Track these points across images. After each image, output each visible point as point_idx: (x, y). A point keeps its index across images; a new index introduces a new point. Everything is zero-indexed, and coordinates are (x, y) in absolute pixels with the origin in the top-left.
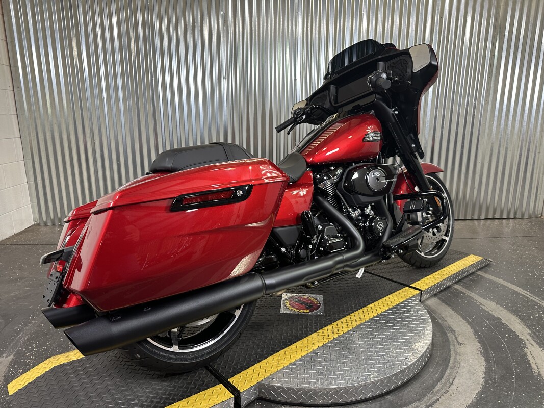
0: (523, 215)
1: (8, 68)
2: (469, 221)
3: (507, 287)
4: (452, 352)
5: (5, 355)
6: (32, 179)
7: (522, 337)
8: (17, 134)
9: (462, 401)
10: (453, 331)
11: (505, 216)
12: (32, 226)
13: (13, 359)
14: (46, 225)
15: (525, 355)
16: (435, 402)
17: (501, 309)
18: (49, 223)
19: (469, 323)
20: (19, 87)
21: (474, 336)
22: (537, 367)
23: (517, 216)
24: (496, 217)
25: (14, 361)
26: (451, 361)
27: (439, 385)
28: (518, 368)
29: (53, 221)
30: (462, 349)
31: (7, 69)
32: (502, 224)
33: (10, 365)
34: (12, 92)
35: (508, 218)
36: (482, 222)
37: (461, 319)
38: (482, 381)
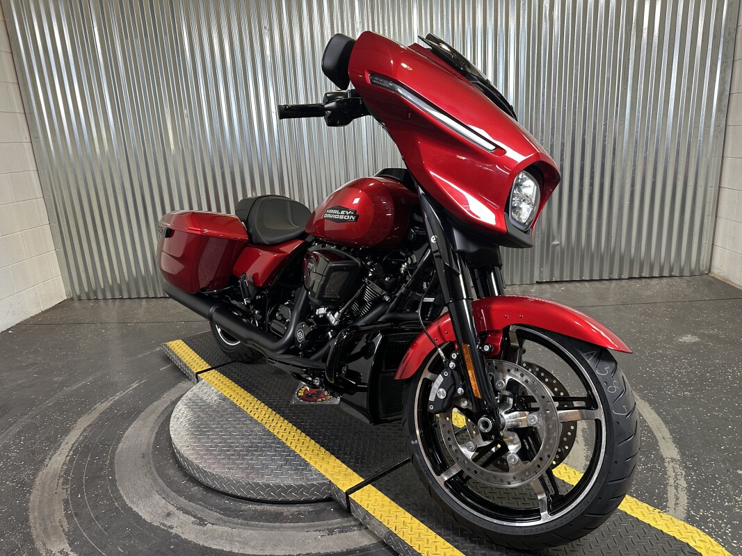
0: (682, 271)
1: (23, 115)
2: (606, 282)
6: (60, 246)
8: (39, 193)
11: (656, 274)
12: (65, 300)
14: (80, 299)
18: (84, 297)
20: (38, 137)
23: (673, 274)
24: (644, 275)
29: (87, 294)
31: (21, 119)
32: (648, 285)
34: (30, 144)
35: (661, 277)
36: (624, 283)
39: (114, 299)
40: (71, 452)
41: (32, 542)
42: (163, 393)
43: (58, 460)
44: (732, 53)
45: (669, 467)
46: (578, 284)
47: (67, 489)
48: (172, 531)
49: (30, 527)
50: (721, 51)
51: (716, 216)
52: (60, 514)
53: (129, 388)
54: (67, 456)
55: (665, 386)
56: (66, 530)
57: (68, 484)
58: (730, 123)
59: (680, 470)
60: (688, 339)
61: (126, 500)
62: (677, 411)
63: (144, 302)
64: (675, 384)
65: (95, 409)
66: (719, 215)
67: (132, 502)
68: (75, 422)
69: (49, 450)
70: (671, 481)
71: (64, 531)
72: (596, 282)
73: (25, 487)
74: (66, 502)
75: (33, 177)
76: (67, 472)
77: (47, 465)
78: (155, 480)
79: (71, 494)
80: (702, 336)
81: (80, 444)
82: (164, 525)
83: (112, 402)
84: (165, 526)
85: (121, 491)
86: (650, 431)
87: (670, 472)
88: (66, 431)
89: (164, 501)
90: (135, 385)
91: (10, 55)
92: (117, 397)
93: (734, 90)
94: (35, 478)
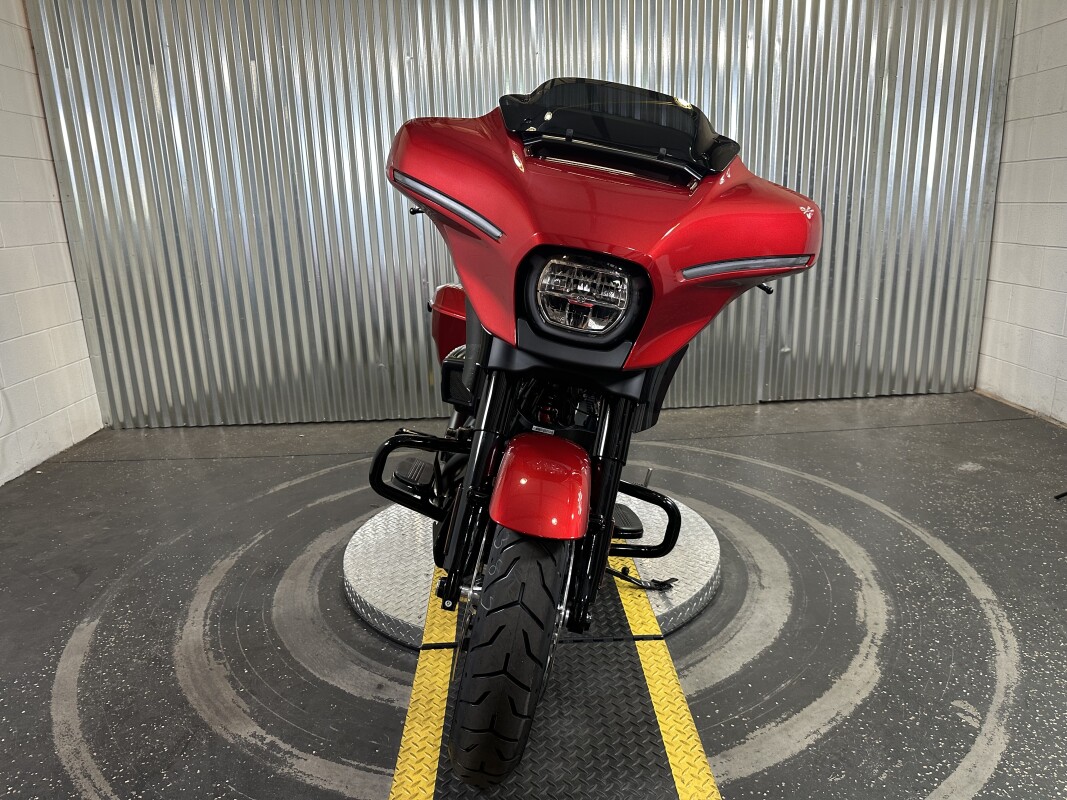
0: (941, 387)
1: (51, 164)
2: (848, 401)
3: (867, 505)
4: (747, 599)
5: (86, 620)
6: (97, 350)
7: (860, 576)
8: (69, 278)
9: (738, 659)
10: (757, 570)
11: (910, 391)
12: (100, 431)
13: (99, 625)
14: (124, 428)
15: (855, 599)
16: (701, 660)
17: (846, 537)
18: (130, 425)
19: (787, 559)
20: (70, 195)
21: (788, 577)
22: (865, 613)
23: (931, 391)
24: (895, 392)
25: (101, 628)
26: (741, 610)
27: (714, 640)
28: (835, 616)
29: (135, 421)
30: (763, 594)
31: (48, 167)
32: (903, 404)
33: (96, 631)
34: (58, 205)
35: (917, 394)
36: (871, 401)
37: (778, 554)
38: (777, 634)
39: (174, 427)
40: (208, 622)
41: (206, 726)
42: (305, 544)
43: (194, 630)
44: (1003, 112)
45: (987, 609)
46: (814, 404)
47: (224, 664)
48: (393, 704)
49: (194, 710)
50: (990, 109)
51: (983, 317)
52: (229, 693)
53: (253, 540)
54: (205, 626)
55: (957, 521)
56: (248, 711)
57: (222, 659)
58: (1001, 198)
59: (999, 612)
60: (969, 467)
61: (314, 674)
62: (980, 548)
63: (221, 431)
64: (968, 519)
65: (216, 567)
66: (988, 315)
67: (324, 675)
68: (195, 584)
69: (174, 618)
70: (993, 623)
71: (245, 712)
72: (836, 402)
73: (163, 664)
74: (231, 679)
75: (62, 252)
76: (214, 644)
77: (181, 638)
78: (343, 649)
79: (232, 669)
80: (985, 463)
81: (214, 611)
82: (378, 698)
83: (236, 559)
84: (382, 699)
85: (302, 663)
86: (954, 571)
87: (990, 614)
88: (189, 596)
89: (367, 672)
90: (260, 537)
91: (34, 77)
92: (241, 552)
93: (1006, 158)
94: (170, 654)
